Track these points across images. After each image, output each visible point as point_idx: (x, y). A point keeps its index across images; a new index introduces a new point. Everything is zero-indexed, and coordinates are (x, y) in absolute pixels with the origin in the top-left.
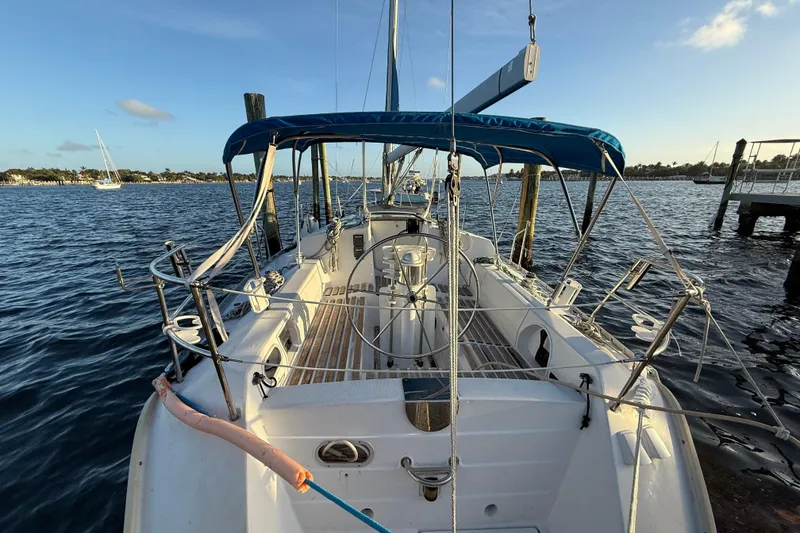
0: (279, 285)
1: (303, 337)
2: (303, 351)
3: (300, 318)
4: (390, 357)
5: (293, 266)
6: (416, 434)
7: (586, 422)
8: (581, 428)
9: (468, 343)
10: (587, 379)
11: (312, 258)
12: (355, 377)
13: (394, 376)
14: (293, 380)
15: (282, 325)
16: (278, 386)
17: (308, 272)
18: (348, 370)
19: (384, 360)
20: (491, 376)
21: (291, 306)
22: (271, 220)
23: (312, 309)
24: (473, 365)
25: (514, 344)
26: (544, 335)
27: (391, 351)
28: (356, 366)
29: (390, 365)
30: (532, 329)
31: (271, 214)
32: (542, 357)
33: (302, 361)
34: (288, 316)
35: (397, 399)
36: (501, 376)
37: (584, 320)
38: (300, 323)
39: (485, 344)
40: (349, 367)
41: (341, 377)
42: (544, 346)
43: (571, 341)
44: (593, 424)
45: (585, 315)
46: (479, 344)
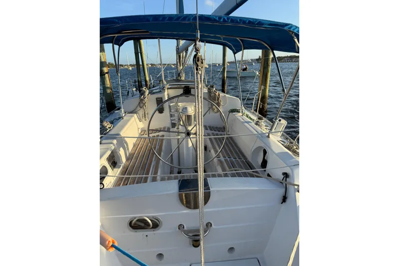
0: (109, 129)
1: (124, 160)
2: (124, 167)
3: (121, 149)
4: (179, 169)
5: (120, 118)
6: (187, 211)
7: (284, 199)
8: (282, 203)
9: (222, 159)
10: (286, 175)
11: (131, 112)
12: (154, 179)
13: (175, 178)
14: (118, 183)
15: (109, 153)
16: (105, 187)
17: (128, 121)
18: (150, 176)
19: (176, 170)
20: (233, 175)
21: (115, 142)
22: (109, 91)
23: (131, 143)
24: (224, 170)
25: (250, 159)
26: (265, 152)
27: (179, 166)
28: (156, 173)
29: (179, 173)
30: (259, 148)
31: (108, 88)
32: (264, 164)
33: (124, 172)
34: (113, 148)
35: (174, 192)
36: (239, 175)
37: (292, 143)
38: (122, 152)
39: (232, 159)
40: (151, 174)
41: (146, 180)
42: (266, 158)
43: (282, 155)
44: (288, 201)
45: (292, 140)
46: (228, 159)
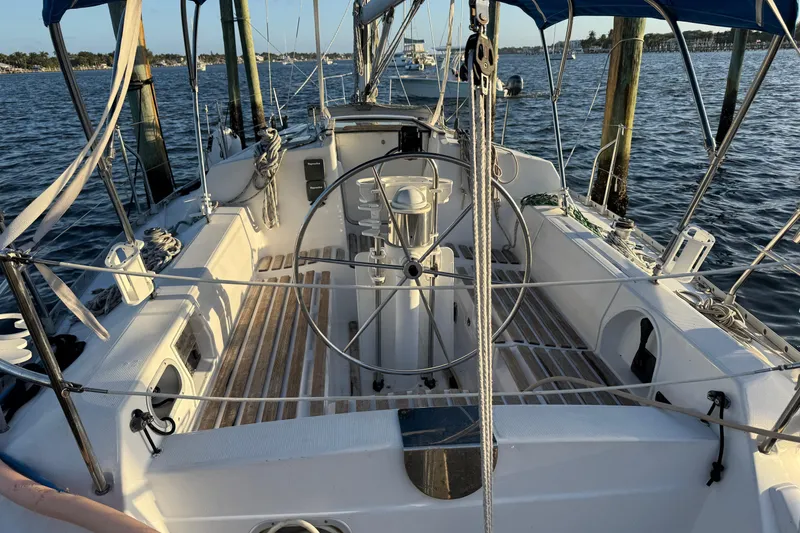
0: (171, 254)
1: (219, 345)
2: (220, 369)
3: (212, 313)
4: (376, 374)
5: (195, 220)
6: (423, 504)
7: (717, 472)
8: (709, 484)
9: (511, 344)
10: (721, 400)
11: (231, 203)
12: (316, 409)
13: (383, 405)
14: (207, 417)
15: (180, 325)
16: (178, 431)
17: (223, 230)
18: (303, 399)
19: (367, 379)
20: (552, 400)
21: (195, 292)
22: (151, 136)
23: (235, 295)
24: (522, 383)
25: (594, 344)
26: (647, 327)
27: (379, 363)
28: (318, 390)
29: (378, 386)
30: (625, 317)
31: (151, 126)
32: (644, 365)
33: (221, 386)
34: (191, 309)
35: (388, 446)
36: (571, 399)
37: (718, 299)
38: (214, 322)
39: (542, 346)
40: (306, 393)
41: (291, 412)
42: (647, 346)
43: (693, 336)
44: (729, 477)
45: (718, 292)
46: (531, 348)
